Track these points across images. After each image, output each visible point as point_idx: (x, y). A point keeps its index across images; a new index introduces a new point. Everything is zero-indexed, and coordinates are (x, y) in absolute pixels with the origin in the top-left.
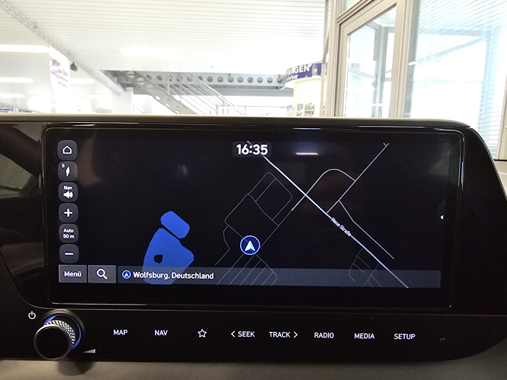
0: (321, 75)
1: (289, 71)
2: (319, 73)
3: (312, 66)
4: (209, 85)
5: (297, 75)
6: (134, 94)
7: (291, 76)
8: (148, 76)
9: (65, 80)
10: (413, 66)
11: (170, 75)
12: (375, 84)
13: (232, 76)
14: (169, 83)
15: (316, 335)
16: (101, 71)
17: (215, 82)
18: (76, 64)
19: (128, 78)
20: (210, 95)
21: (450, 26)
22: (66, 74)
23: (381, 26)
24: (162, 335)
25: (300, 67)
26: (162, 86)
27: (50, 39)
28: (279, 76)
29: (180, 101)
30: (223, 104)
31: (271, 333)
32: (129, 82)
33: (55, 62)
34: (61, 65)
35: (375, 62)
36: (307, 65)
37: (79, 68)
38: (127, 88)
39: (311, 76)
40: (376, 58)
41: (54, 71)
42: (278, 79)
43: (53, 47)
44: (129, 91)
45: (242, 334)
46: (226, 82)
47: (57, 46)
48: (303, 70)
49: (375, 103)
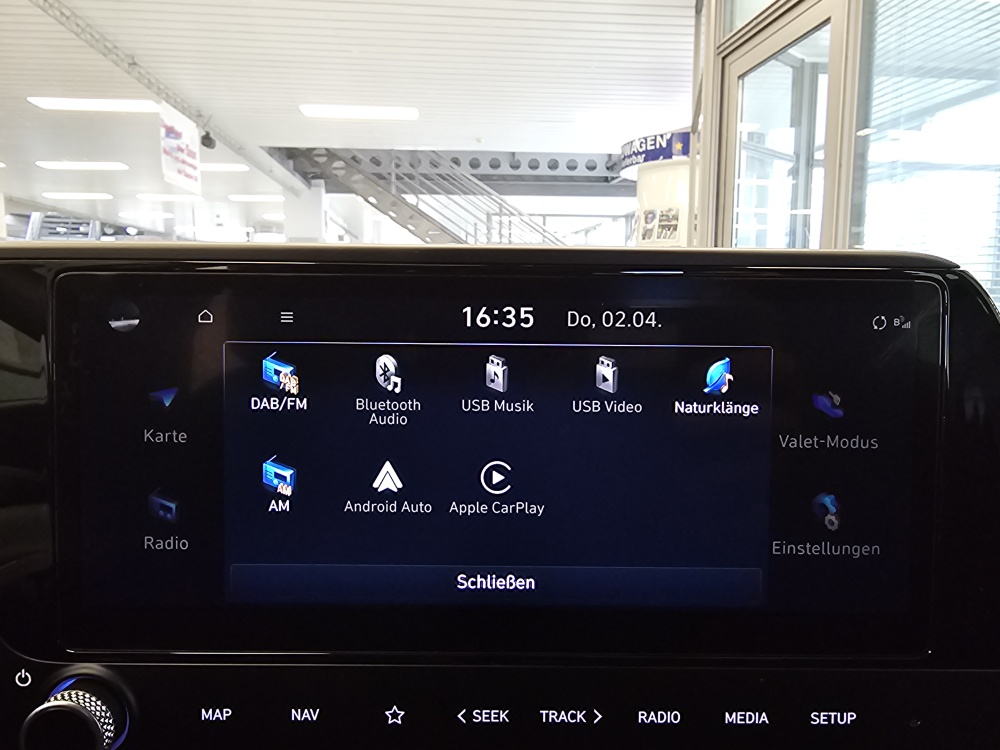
0: (690, 154)
1: (628, 147)
2: (685, 151)
3: (671, 138)
4: (472, 175)
5: (644, 156)
6: (327, 192)
7: (630, 156)
8: (354, 158)
9: (191, 165)
10: (866, 138)
11: (396, 156)
12: (794, 172)
13: (517, 157)
14: (394, 171)
15: (642, 716)
16: (262, 147)
17: (485, 169)
18: (212, 135)
19: (317, 162)
20: (474, 194)
21: (933, 60)
22: (192, 154)
23: (803, 60)
24: (306, 719)
25: (649, 139)
26: (380, 177)
27: (162, 87)
28: (610, 156)
29: (416, 206)
30: (501, 210)
31: (544, 712)
32: (317, 171)
33: (171, 132)
34: (184, 136)
35: (793, 129)
36: (662, 136)
37: (218, 143)
38: (313, 182)
39: (671, 157)
40: (795, 122)
41: (168, 149)
42: (607, 162)
43: (167, 102)
44: (317, 186)
45: (481, 716)
46: (505, 169)
47: (176, 101)
48: (655, 144)
49: (796, 209)
